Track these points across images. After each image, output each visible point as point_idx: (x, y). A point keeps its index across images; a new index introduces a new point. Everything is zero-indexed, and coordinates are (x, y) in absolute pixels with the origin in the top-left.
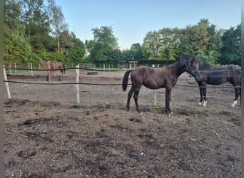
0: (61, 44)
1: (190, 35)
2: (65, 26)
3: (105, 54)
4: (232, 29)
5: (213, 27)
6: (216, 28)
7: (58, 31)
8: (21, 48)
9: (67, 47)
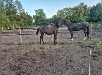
0: (22, 17)
1: (76, 10)
2: (23, 10)
3: (41, 21)
4: (94, 6)
5: (86, 6)
6: (87, 6)
7: (20, 12)
8: (5, 21)
9: (25, 19)
